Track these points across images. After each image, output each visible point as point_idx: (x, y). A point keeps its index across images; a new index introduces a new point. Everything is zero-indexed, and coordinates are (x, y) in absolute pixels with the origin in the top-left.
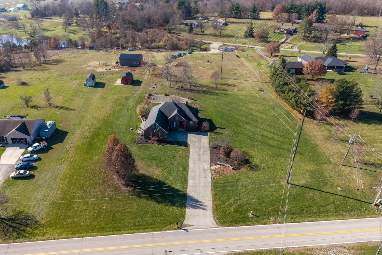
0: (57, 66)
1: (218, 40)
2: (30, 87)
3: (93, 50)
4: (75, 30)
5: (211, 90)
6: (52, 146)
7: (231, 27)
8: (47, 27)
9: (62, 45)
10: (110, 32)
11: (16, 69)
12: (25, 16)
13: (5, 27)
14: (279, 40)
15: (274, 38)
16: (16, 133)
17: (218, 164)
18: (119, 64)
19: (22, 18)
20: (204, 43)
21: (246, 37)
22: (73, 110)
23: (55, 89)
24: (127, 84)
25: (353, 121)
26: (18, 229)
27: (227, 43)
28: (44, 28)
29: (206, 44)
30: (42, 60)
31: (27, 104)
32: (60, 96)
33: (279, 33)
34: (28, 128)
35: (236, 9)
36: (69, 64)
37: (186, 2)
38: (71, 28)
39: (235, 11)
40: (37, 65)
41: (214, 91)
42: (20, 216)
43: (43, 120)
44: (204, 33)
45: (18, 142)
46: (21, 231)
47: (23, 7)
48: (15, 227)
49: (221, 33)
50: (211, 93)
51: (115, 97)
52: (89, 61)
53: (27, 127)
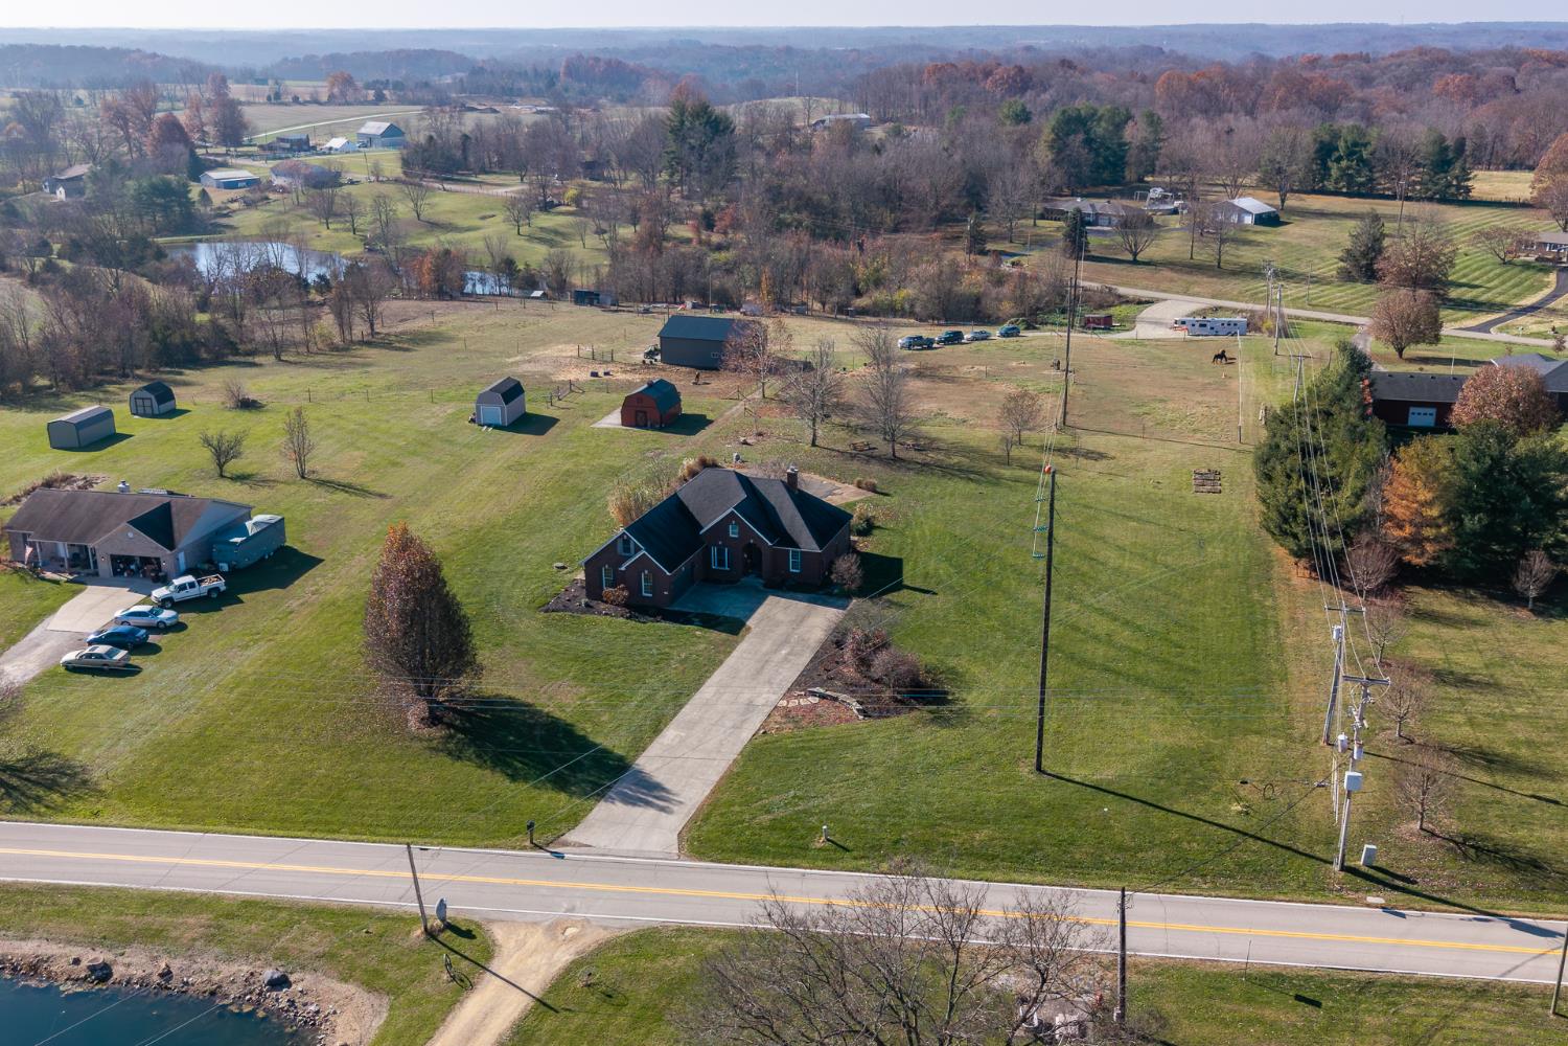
0: (407, 354)
1: (1197, 289)
2: (264, 417)
3: (592, 304)
4: (562, 230)
5: (980, 465)
6: (241, 596)
7: (1295, 232)
8: (450, 216)
9: (474, 285)
10: (700, 242)
11: (250, 359)
12: (376, 172)
13: (280, 213)
14: (1516, 296)
15: (1490, 289)
16: (130, 535)
17: (814, 694)
18: (659, 357)
19: (361, 176)
20: (1120, 296)
21: (1347, 277)
22: (381, 496)
23: (352, 427)
24: (644, 426)
25: (1531, 610)
26: (23, 794)
27: (1237, 300)
28: (435, 219)
29: (1127, 302)
30: (360, 329)
31: (221, 466)
32: (358, 448)
33: (1527, 266)
34: (175, 525)
35: (1350, 154)
36: (457, 351)
37: (1100, 119)
38: (545, 221)
39: (1344, 163)
40: (335, 348)
41: (994, 470)
42: (43, 764)
43: (246, 511)
44: (1139, 258)
45: (133, 574)
46: (28, 797)
47: (383, 135)
48: (15, 788)
49: (1224, 258)
50: (972, 476)
51: (569, 466)
52: (544, 343)
53: (175, 520)
